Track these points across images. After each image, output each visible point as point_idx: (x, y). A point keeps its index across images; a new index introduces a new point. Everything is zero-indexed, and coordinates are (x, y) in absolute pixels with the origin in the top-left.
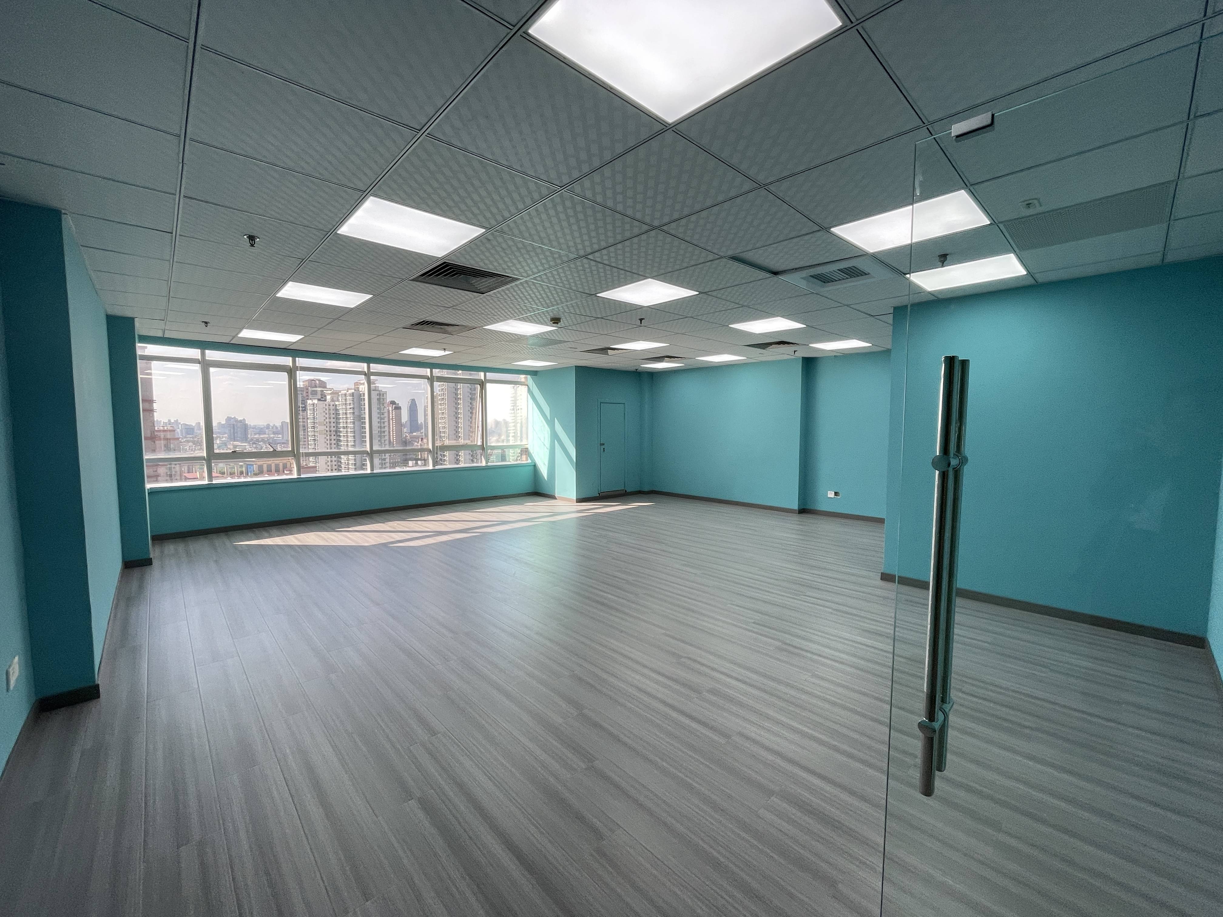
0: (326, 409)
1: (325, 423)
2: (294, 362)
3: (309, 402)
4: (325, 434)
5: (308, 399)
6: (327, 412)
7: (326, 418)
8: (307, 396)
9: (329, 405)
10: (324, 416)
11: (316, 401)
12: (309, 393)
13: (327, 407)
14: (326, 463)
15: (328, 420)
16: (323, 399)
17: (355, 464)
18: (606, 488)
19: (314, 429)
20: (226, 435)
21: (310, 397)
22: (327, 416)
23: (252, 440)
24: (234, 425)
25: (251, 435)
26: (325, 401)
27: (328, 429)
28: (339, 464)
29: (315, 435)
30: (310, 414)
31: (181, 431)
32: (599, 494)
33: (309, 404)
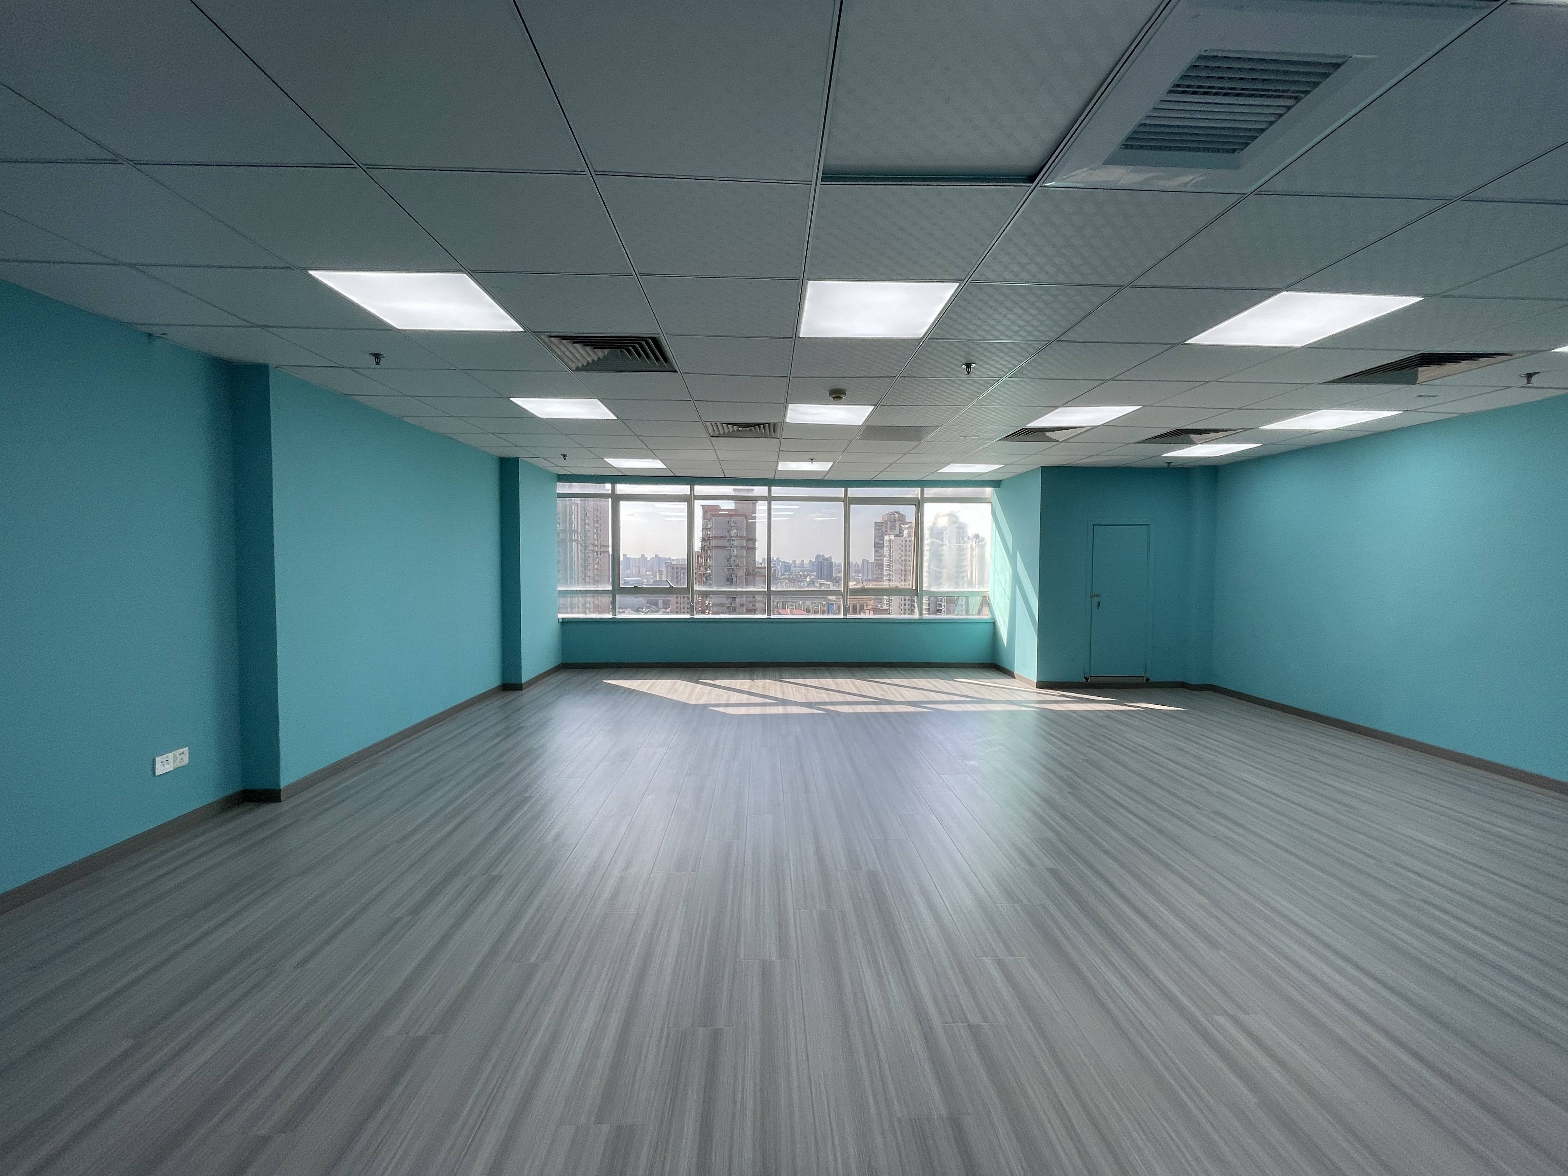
0: (902, 546)
1: (900, 561)
2: (692, 490)
3: (886, 538)
4: (900, 574)
5: (886, 535)
6: (903, 549)
7: (902, 556)
8: (886, 531)
9: (906, 541)
10: (900, 554)
11: (892, 537)
12: (888, 528)
13: (903, 544)
14: (899, 607)
15: (903, 558)
16: (901, 535)
17: (929, 610)
18: (1102, 670)
19: (890, 568)
20: (815, 573)
21: (889, 532)
22: (903, 553)
23: (836, 578)
24: (821, 562)
25: (835, 573)
26: (902, 536)
27: (903, 568)
28: (912, 608)
29: (890, 575)
30: (887, 551)
31: (781, 568)
32: (1087, 679)
33: (886, 540)
